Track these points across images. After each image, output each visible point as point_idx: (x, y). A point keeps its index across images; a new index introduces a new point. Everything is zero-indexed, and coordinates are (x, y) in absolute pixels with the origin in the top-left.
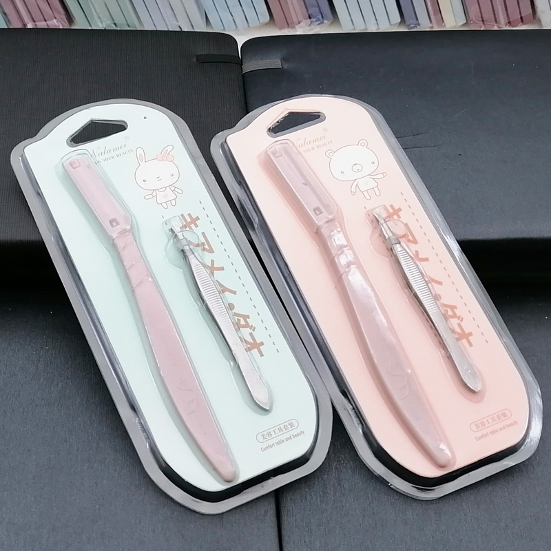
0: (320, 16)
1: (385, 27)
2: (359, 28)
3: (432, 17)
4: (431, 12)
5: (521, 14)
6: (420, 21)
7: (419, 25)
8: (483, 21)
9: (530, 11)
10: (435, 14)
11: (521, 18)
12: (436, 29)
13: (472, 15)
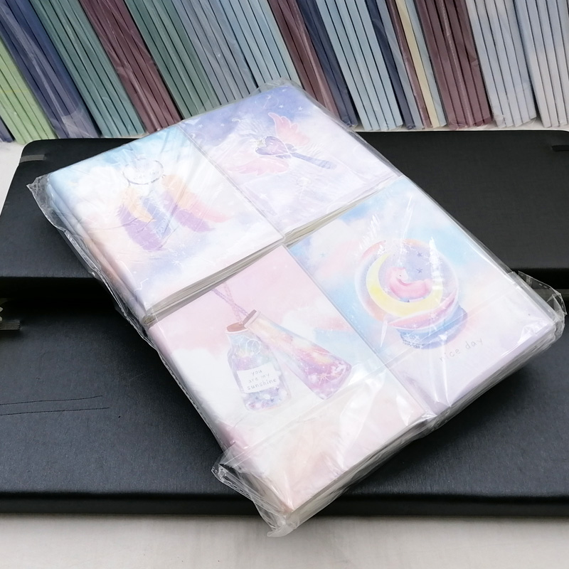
0: (349, 122)
1: (393, 128)
2: (375, 129)
3: (424, 121)
4: (423, 118)
5: (483, 117)
6: (416, 124)
7: (415, 126)
8: (458, 123)
9: (489, 115)
10: (426, 120)
11: (483, 120)
12: (427, 130)
13: (450, 120)
